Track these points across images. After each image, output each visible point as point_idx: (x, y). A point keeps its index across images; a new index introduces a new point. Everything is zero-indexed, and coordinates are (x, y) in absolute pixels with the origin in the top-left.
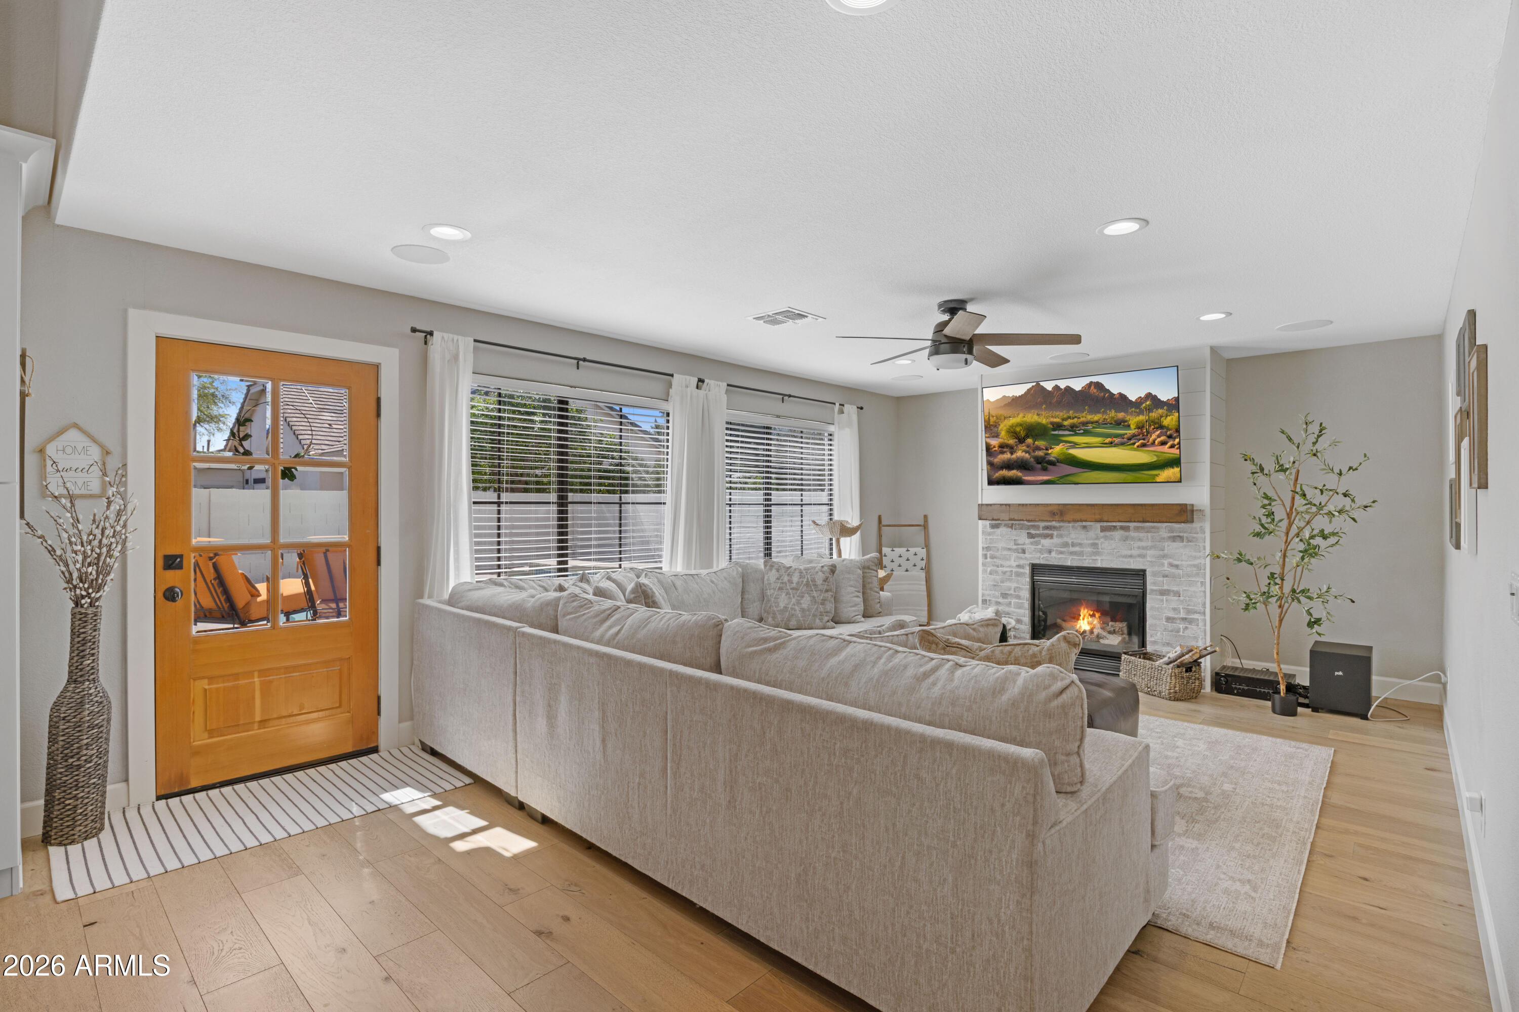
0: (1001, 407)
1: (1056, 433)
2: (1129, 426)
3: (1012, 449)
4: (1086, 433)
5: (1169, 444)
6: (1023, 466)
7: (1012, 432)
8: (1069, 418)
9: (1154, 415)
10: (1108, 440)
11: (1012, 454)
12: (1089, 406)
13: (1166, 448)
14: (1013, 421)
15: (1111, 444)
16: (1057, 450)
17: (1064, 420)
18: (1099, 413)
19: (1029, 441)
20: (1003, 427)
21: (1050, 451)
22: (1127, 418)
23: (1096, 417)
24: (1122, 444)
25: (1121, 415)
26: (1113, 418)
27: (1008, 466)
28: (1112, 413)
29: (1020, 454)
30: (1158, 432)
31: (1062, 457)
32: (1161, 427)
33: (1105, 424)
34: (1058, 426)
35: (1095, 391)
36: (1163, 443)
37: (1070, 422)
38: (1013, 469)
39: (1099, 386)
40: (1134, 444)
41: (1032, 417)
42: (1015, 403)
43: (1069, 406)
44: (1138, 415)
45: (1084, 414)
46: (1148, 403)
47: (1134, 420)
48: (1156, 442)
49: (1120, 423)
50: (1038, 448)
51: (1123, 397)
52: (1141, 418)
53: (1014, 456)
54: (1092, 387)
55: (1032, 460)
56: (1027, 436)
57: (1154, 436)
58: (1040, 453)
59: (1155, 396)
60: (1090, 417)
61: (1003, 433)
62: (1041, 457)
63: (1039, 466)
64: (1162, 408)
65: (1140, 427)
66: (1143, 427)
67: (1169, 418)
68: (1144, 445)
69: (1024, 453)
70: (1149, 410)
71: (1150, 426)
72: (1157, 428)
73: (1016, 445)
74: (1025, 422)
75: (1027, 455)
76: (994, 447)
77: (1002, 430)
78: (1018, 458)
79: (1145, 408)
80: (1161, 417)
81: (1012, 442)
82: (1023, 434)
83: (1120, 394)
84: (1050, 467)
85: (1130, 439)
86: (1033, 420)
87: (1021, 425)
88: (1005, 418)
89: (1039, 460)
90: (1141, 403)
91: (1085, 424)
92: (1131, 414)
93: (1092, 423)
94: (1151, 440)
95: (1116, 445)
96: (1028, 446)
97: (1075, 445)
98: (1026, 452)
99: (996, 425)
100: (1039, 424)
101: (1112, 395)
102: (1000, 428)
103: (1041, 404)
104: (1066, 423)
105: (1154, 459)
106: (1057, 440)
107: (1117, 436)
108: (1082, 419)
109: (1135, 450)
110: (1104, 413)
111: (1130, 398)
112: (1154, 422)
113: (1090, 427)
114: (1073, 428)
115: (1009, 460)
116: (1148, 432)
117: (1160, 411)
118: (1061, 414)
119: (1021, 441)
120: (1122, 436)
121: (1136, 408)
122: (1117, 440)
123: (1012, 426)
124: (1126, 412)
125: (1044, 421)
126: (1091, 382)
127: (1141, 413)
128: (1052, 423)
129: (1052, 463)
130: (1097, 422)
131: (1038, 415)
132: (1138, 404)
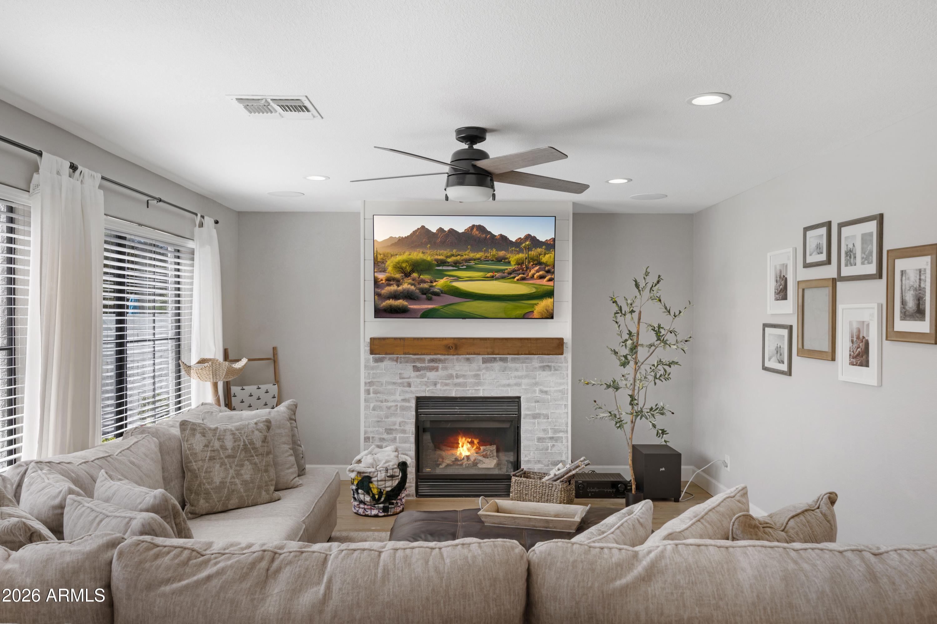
0: (388, 246)
1: (440, 268)
2: (509, 262)
3: (398, 282)
4: (469, 268)
5: (547, 278)
6: (409, 296)
7: (399, 268)
8: (453, 255)
9: (533, 253)
10: (489, 275)
11: (398, 286)
12: (472, 245)
13: (544, 281)
14: (399, 258)
15: (492, 278)
16: (441, 283)
17: (447, 257)
18: (481, 251)
19: (415, 275)
20: (390, 264)
21: (434, 284)
22: (508, 256)
23: (478, 255)
24: (503, 278)
25: (502, 253)
26: (494, 255)
27: (395, 296)
28: (494, 252)
29: (406, 286)
30: (537, 268)
31: (446, 289)
32: (540, 263)
33: (486, 260)
34: (442, 263)
35: (477, 233)
36: (542, 277)
37: (453, 259)
38: (399, 299)
39: (481, 228)
40: (514, 278)
41: (417, 255)
42: (402, 243)
43: (452, 245)
44: (518, 253)
45: (467, 252)
46: (527, 243)
47: (514, 258)
48: (535, 276)
49: (500, 260)
50: (423, 281)
51: (503, 238)
52: (521, 255)
53: (400, 288)
54: (475, 230)
55: (417, 291)
56: (413, 271)
57: (533, 271)
58: (426, 286)
59: (535, 237)
60: (472, 255)
61: (390, 269)
62: (426, 289)
63: (424, 296)
64: (541, 247)
65: (520, 263)
66: (523, 263)
67: (547, 256)
68: (523, 279)
69: (409, 286)
70: (529, 249)
71: (529, 262)
72: (536, 264)
73: (403, 279)
74: (411, 259)
75: (413, 287)
76: (382, 280)
77: (389, 266)
78: (404, 290)
79: (525, 247)
80: (540, 255)
81: (398, 276)
82: (408, 269)
83: (501, 236)
84: (434, 297)
85: (510, 274)
86: (418, 258)
87: (407, 261)
88: (392, 256)
89: (424, 292)
90: (521, 243)
91: (468, 261)
92: (512, 252)
93: (474, 260)
94: (530, 274)
95: (497, 279)
96: (414, 280)
97: (458, 279)
98: (412, 284)
99: (383, 262)
100: (424, 261)
101: (493, 236)
102: (387, 264)
103: (426, 244)
104: (449, 260)
105: (534, 290)
106: (441, 274)
107: (498, 271)
108: (465, 257)
109: (515, 283)
110: (486, 251)
111: (511, 239)
112: (533, 259)
113: (472, 263)
114: (456, 265)
115: (396, 291)
116: (527, 268)
117: (539, 250)
118: (445, 252)
119: (407, 275)
120: (502, 271)
121: (517, 247)
122: (498, 275)
123: (398, 263)
124: (506, 250)
125: (429, 258)
126: (474, 226)
127: (521, 251)
128: (436, 260)
129: (437, 294)
130: (479, 259)
131: (423, 253)
132: (518, 244)
